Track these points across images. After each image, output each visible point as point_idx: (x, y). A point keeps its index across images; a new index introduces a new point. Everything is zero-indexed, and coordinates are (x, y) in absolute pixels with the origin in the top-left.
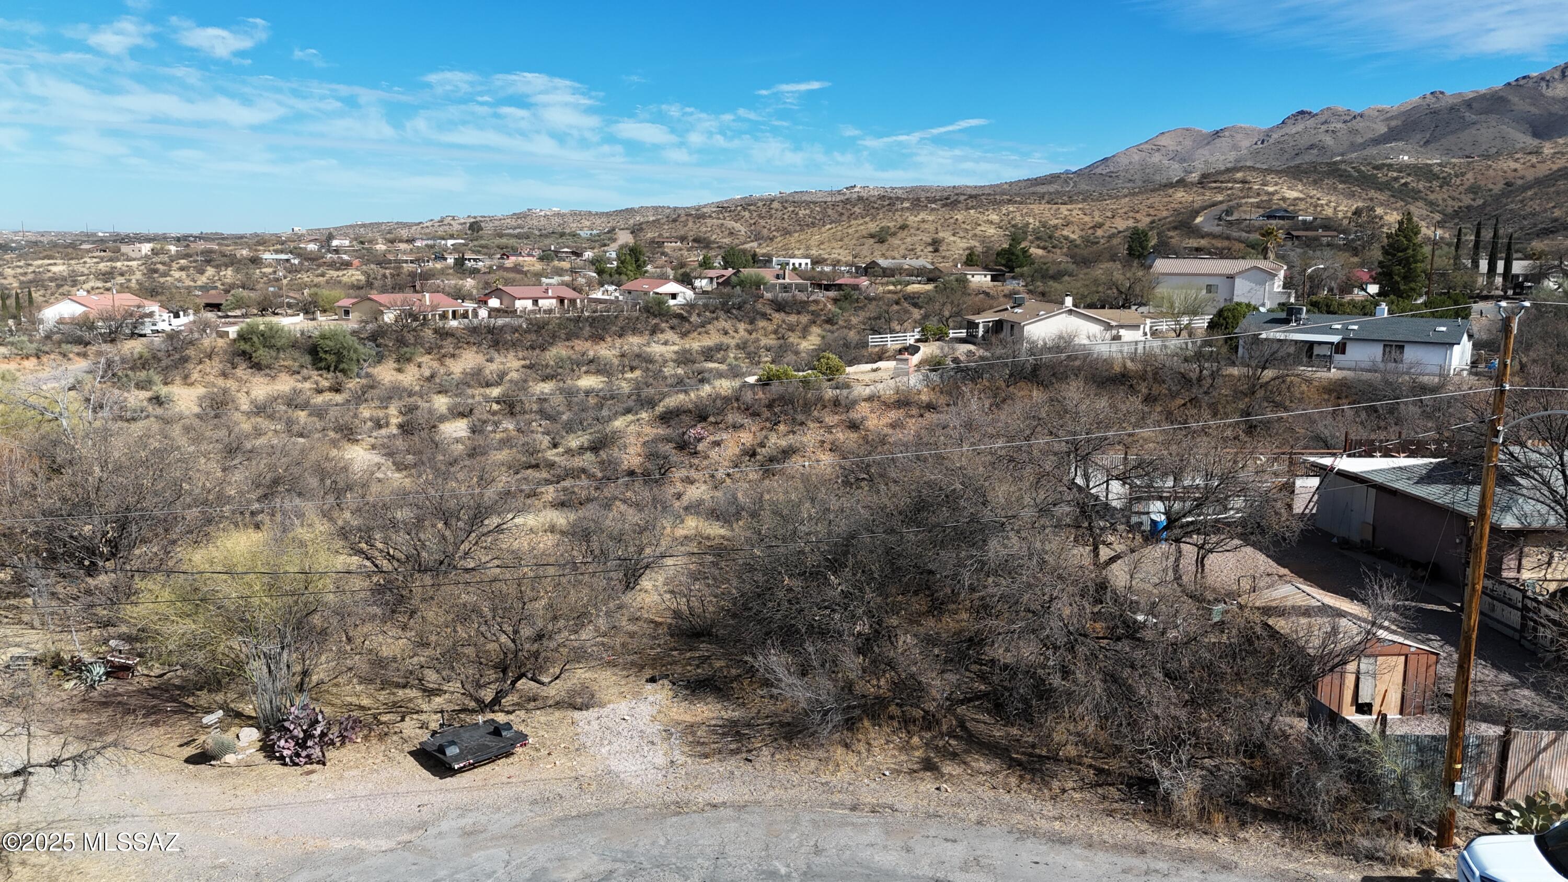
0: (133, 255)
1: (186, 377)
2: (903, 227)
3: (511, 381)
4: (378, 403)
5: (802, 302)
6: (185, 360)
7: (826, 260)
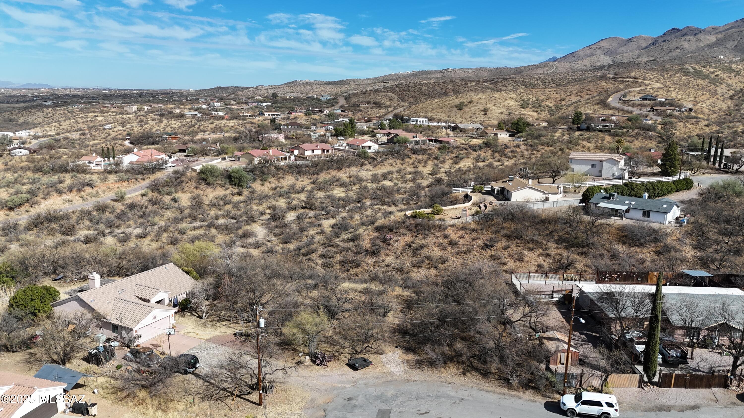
0: (130, 111)
1: (183, 189)
2: (471, 102)
3: (307, 191)
4: (257, 201)
5: (424, 149)
6: (182, 182)
7: (435, 119)
